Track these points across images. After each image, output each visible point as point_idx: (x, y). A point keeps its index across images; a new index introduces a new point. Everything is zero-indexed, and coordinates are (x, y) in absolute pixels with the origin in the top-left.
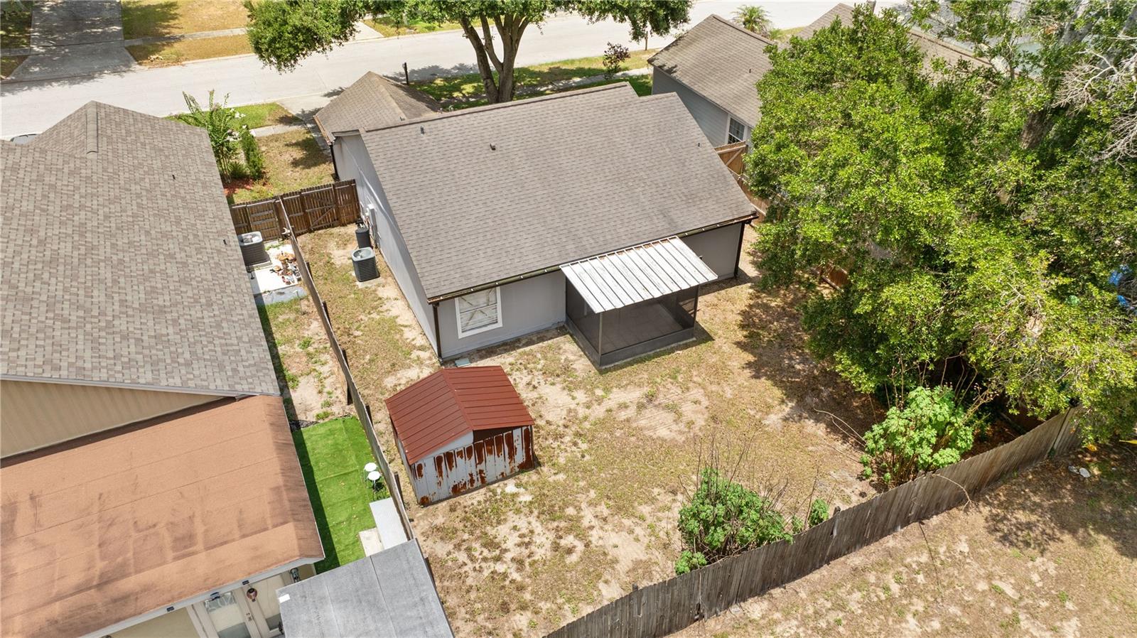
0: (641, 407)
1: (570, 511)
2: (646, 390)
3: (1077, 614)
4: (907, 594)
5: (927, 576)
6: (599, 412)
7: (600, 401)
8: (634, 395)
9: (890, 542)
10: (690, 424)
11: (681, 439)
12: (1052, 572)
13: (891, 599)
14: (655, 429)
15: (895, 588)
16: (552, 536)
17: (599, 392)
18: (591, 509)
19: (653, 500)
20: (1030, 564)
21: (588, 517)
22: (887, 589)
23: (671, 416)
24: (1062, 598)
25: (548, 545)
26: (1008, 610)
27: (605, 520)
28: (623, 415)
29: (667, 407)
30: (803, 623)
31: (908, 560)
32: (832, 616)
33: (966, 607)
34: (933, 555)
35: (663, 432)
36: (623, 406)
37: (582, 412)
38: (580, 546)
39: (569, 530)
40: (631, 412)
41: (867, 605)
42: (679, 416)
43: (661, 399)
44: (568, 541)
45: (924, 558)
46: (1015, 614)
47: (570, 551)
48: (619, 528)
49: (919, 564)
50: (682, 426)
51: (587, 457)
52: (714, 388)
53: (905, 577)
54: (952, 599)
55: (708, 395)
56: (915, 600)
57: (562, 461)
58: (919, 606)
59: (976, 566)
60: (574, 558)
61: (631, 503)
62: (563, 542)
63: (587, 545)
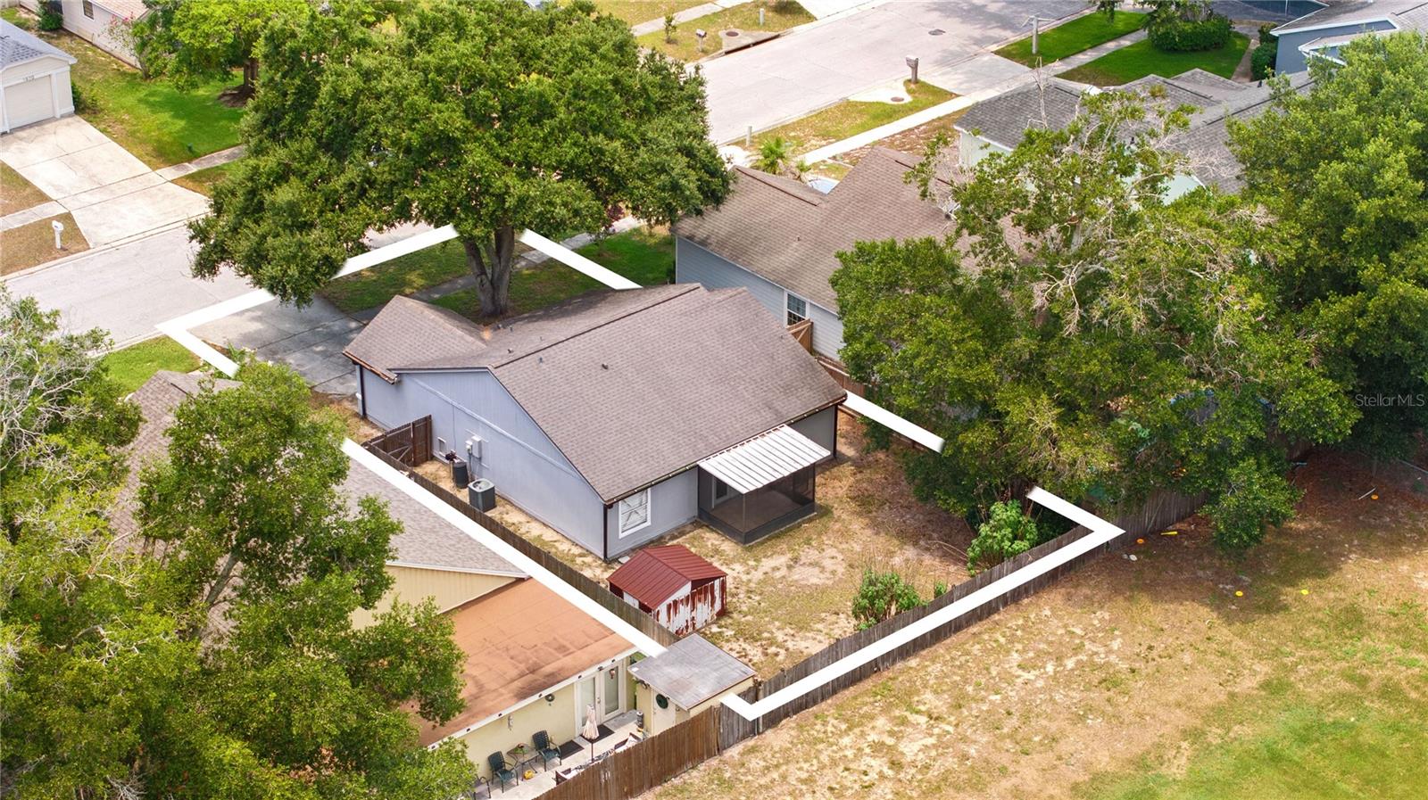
0: (790, 567)
1: (766, 635)
2: (789, 555)
3: (1121, 636)
4: (1011, 642)
5: (1023, 630)
6: (757, 575)
7: (755, 568)
8: (782, 560)
9: (996, 617)
10: (834, 572)
11: (830, 583)
12: (1107, 617)
13: (1000, 646)
14: (808, 580)
15: (1002, 640)
16: (760, 649)
17: (752, 563)
18: (780, 631)
19: (823, 620)
20: (1093, 616)
21: (780, 636)
22: (996, 641)
23: (817, 570)
24: (1113, 630)
25: (760, 654)
26: (1077, 641)
27: (793, 635)
28: (778, 575)
29: (811, 564)
30: (945, 663)
31: (1010, 625)
32: (963, 659)
33: (1050, 643)
34: (1026, 619)
35: (814, 580)
36: (776, 569)
37: (745, 578)
38: (782, 652)
39: (771, 645)
40: (784, 571)
41: (984, 650)
42: (823, 569)
43: (803, 560)
44: (772, 650)
45: (1021, 622)
46: (1082, 642)
47: (777, 655)
48: (806, 638)
49: (1017, 625)
50: (828, 575)
51: (763, 604)
52: (844, 546)
53: (1008, 634)
54: (1040, 640)
55: (842, 552)
56: (1016, 644)
57: (744, 609)
58: (1019, 647)
59: (1056, 621)
60: (780, 658)
61: (808, 624)
62: (769, 651)
63: (787, 650)
